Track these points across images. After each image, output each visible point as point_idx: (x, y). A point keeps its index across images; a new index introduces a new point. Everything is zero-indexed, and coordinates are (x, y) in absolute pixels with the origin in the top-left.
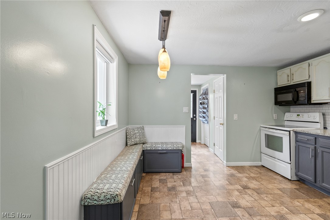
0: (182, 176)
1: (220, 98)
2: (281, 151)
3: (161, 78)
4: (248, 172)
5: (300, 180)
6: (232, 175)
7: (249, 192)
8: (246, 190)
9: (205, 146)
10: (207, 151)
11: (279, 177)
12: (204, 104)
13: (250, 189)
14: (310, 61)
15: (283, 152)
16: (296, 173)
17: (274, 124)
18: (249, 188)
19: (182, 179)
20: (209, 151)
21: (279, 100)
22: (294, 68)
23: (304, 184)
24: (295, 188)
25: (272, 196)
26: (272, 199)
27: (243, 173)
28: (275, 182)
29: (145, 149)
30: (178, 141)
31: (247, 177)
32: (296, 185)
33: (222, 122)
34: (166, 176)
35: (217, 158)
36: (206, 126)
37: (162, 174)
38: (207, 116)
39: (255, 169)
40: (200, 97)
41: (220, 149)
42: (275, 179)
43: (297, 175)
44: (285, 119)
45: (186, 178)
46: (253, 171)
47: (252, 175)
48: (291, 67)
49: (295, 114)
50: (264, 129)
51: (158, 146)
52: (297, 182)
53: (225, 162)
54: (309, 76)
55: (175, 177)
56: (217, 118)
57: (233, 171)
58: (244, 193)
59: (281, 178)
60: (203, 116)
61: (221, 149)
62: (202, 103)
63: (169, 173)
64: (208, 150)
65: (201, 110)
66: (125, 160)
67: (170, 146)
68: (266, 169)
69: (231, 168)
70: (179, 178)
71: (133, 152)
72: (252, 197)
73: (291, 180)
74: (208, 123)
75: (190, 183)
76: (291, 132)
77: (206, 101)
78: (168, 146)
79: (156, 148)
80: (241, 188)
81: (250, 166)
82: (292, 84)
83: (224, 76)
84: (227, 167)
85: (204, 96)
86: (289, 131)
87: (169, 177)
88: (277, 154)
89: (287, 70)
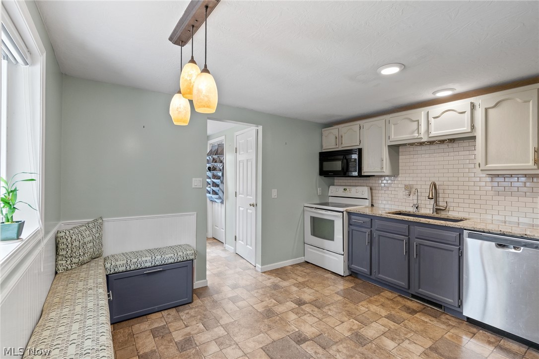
0: (196, 310)
1: (249, 163)
2: (332, 239)
3: (175, 123)
4: (294, 276)
5: (353, 274)
6: (275, 287)
7: (307, 308)
8: (303, 307)
9: (215, 241)
10: (223, 250)
11: (329, 275)
12: (214, 169)
13: (307, 303)
14: (361, 122)
15: (335, 240)
16: (348, 266)
17: (318, 202)
18: (305, 303)
19: (199, 317)
20: (225, 250)
21: (325, 169)
22: (343, 128)
23: (357, 278)
24: (352, 287)
25: (335, 306)
26: (337, 311)
27: (288, 280)
28: (329, 283)
29: (112, 271)
30: (182, 242)
31: (295, 284)
32: (350, 281)
33: (254, 202)
34: (163, 320)
35: (242, 261)
36: (218, 206)
37: (153, 316)
38: (221, 190)
39: (299, 268)
40: (208, 158)
41: (247, 245)
42: (327, 278)
43: (349, 268)
44: (329, 195)
45: (205, 313)
46: (298, 272)
47: (300, 279)
48: (340, 126)
49: (341, 189)
50: (309, 209)
51: (144, 259)
52: (350, 278)
53: (259, 266)
54: (360, 141)
55: (183, 315)
56: (242, 194)
57: (274, 280)
58: (302, 312)
59: (333, 277)
60: (213, 191)
61: (251, 246)
62: (212, 167)
63: (169, 310)
64: (223, 248)
65: (209, 180)
66: (78, 317)
67: (170, 255)
68: (312, 265)
69: (268, 275)
70: (192, 317)
71: (90, 289)
72: (314, 316)
73: (343, 276)
74: (222, 203)
75: (217, 320)
76: (345, 212)
77: (219, 165)
78: (167, 256)
79: (139, 266)
80: (295, 305)
81: (292, 266)
82: (340, 149)
83: (257, 128)
84: (264, 274)
85: (215, 157)
86: (343, 212)
87: (171, 319)
88: (327, 243)
89: (334, 130)
